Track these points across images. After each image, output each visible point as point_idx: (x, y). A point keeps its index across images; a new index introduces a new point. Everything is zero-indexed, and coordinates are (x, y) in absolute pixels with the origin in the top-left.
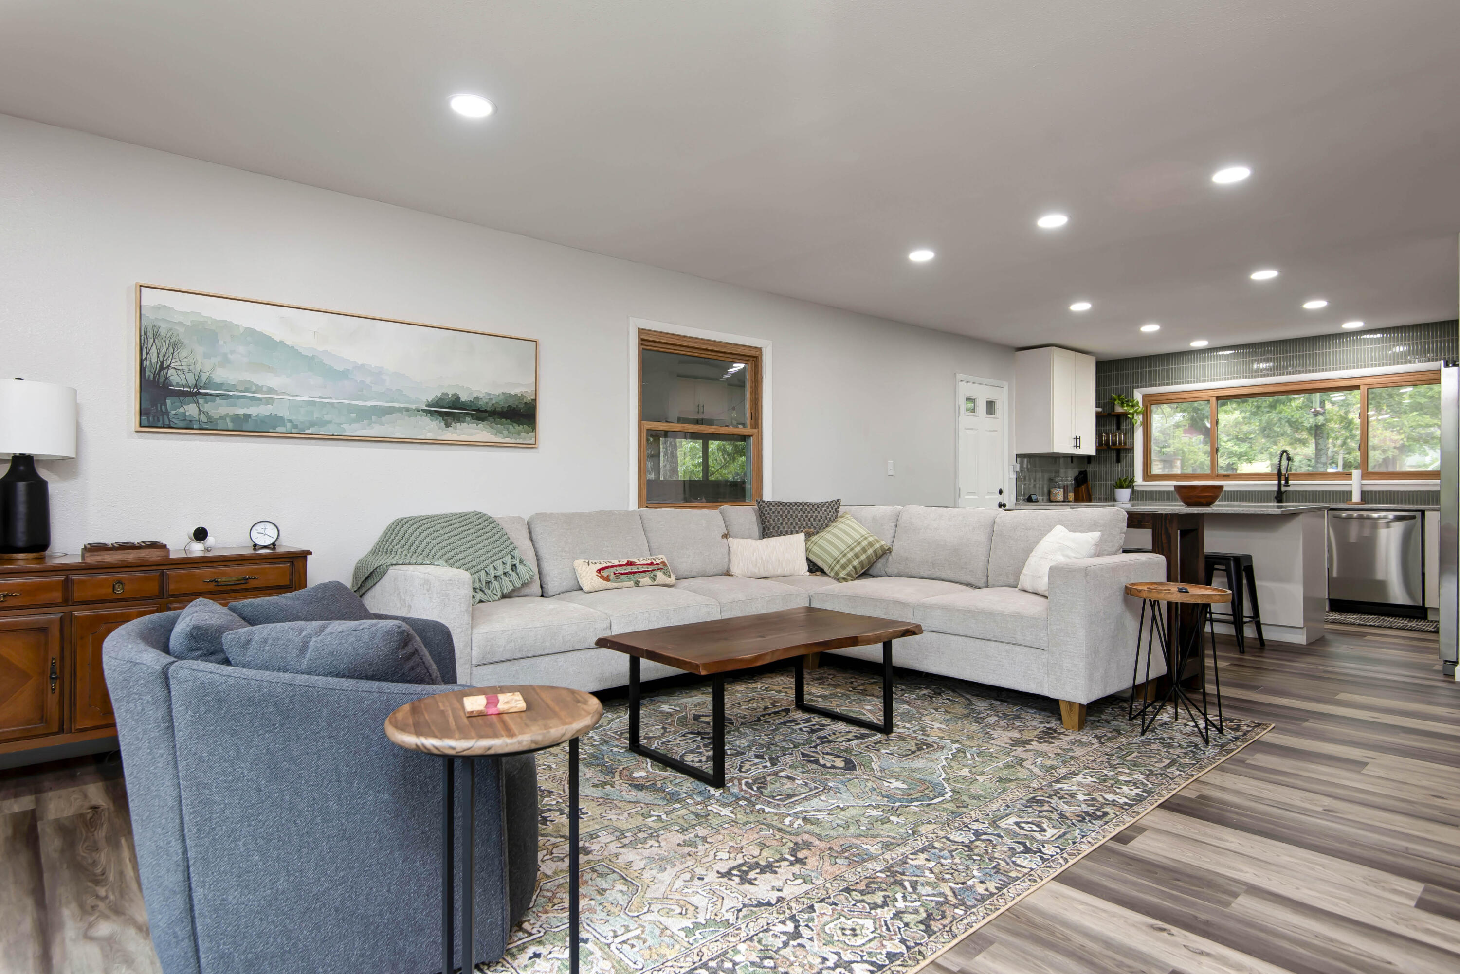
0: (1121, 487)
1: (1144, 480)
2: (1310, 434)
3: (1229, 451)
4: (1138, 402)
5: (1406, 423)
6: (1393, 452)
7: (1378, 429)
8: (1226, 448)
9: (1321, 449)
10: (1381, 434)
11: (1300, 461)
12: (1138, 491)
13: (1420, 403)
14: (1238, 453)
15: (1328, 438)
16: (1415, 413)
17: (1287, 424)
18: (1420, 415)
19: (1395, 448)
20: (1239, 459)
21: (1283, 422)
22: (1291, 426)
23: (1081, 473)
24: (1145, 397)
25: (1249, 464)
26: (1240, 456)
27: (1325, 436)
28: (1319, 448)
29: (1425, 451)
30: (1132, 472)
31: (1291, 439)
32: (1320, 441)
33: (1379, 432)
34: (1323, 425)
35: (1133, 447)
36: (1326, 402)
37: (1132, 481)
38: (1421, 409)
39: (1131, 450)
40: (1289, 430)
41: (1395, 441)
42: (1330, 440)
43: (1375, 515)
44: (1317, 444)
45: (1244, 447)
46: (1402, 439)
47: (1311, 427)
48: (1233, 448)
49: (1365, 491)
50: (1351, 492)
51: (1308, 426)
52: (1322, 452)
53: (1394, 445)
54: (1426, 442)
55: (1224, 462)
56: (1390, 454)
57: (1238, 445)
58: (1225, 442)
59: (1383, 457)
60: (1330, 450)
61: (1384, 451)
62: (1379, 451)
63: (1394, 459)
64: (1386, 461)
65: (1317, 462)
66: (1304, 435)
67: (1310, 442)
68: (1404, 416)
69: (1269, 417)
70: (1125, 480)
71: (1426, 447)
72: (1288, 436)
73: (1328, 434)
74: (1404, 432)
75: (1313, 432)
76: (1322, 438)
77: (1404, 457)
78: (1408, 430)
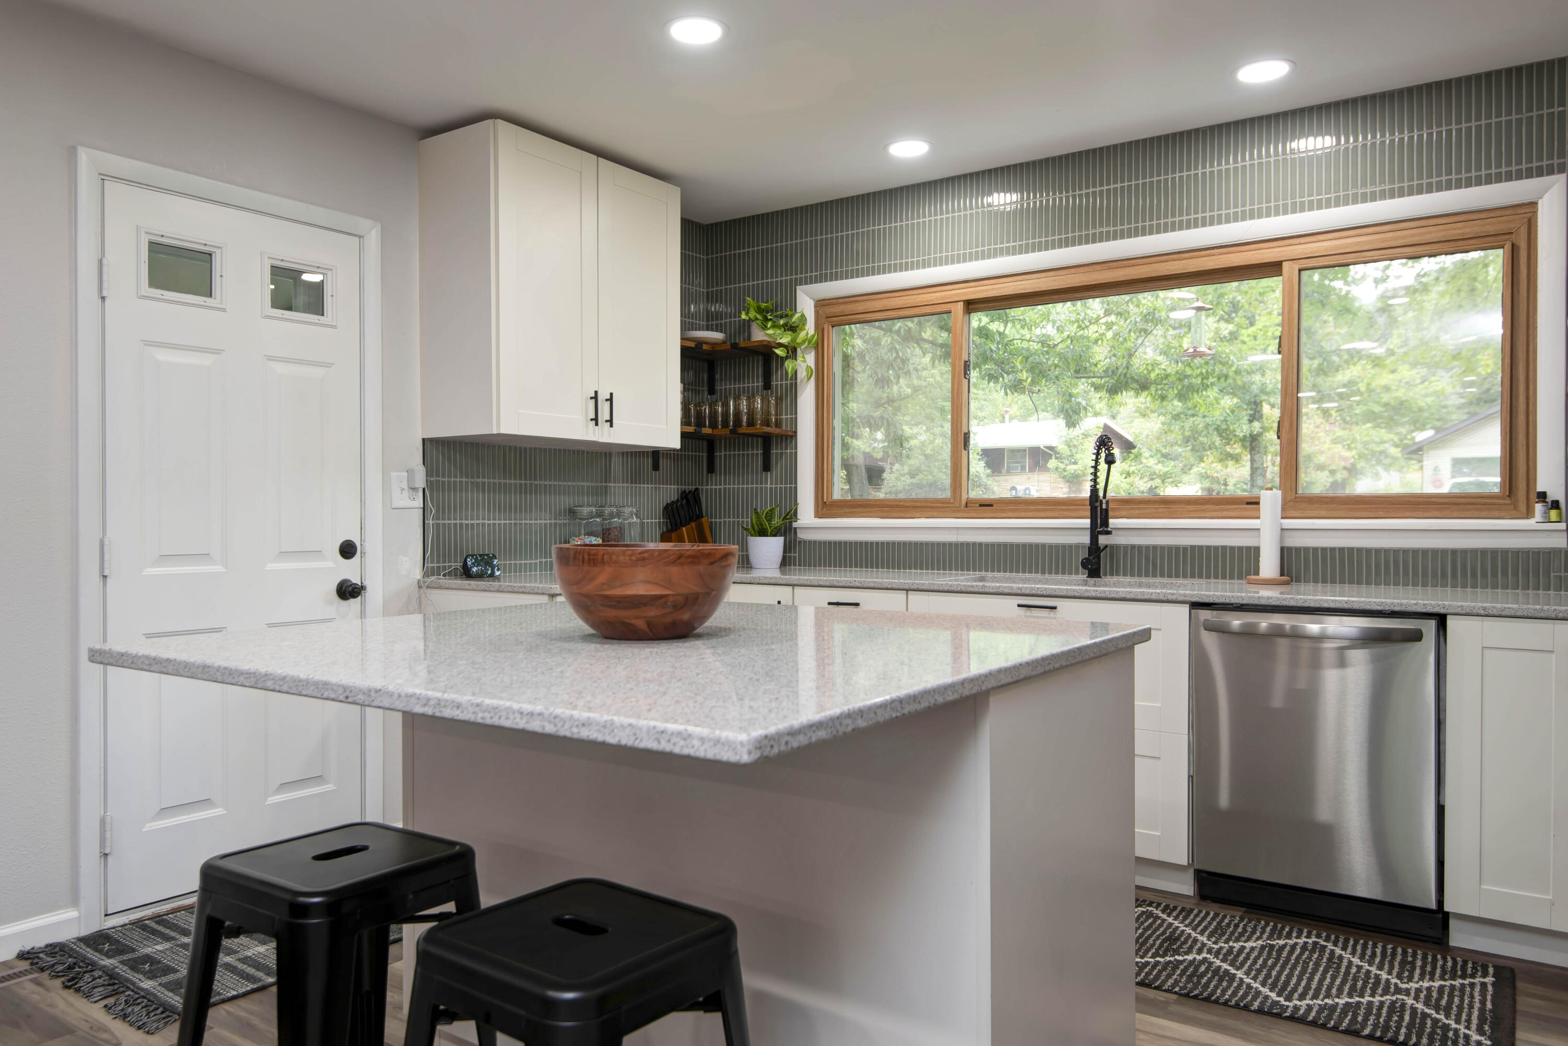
0: (762, 533)
1: (819, 514)
2: (1244, 446)
3: (1152, 470)
4: (803, 318)
5: (1358, 437)
6: (1342, 474)
7: (1325, 442)
8: (1148, 467)
9: (1257, 468)
10: (1329, 449)
11: (1235, 485)
12: (805, 542)
13: (1373, 412)
14: (1161, 473)
15: (1266, 453)
16: (1369, 425)
17: (1215, 433)
18: (1374, 427)
19: (1345, 468)
20: (1163, 481)
21: (1211, 429)
22: (1220, 435)
23: (684, 495)
24: (820, 304)
25: (1176, 488)
26: (1164, 477)
27: (1262, 450)
28: (1255, 466)
29: (1377, 474)
30: (793, 494)
31: (1221, 453)
32: (1257, 457)
33: (1326, 446)
34: (1260, 434)
35: (796, 432)
36: (1264, 404)
37: (792, 515)
38: (1375, 419)
39: (790, 437)
40: (1217, 441)
41: (1345, 459)
42: (1269, 457)
43: (1313, 627)
44: (1252, 461)
45: (1168, 467)
46: (1353, 457)
47: (1245, 437)
48: (1156, 467)
49: (1290, 549)
50: (1257, 550)
51: (1241, 435)
52: (1259, 472)
53: (1343, 464)
54: (1379, 462)
55: (1145, 485)
56: (1339, 477)
57: (1163, 463)
58: (1146, 458)
59: (1331, 480)
60: (1269, 470)
61: (1333, 472)
62: (1327, 473)
63: (1344, 483)
64: (1334, 484)
65: (1252, 486)
66: (1237, 449)
67: (1245, 458)
68: (1355, 428)
69: (1194, 422)
70: (770, 515)
71: (1379, 469)
72: (1216, 448)
73: (1266, 447)
74: (1355, 448)
75: (1248, 444)
76: (1259, 452)
77: (1354, 480)
78: (1359, 446)
